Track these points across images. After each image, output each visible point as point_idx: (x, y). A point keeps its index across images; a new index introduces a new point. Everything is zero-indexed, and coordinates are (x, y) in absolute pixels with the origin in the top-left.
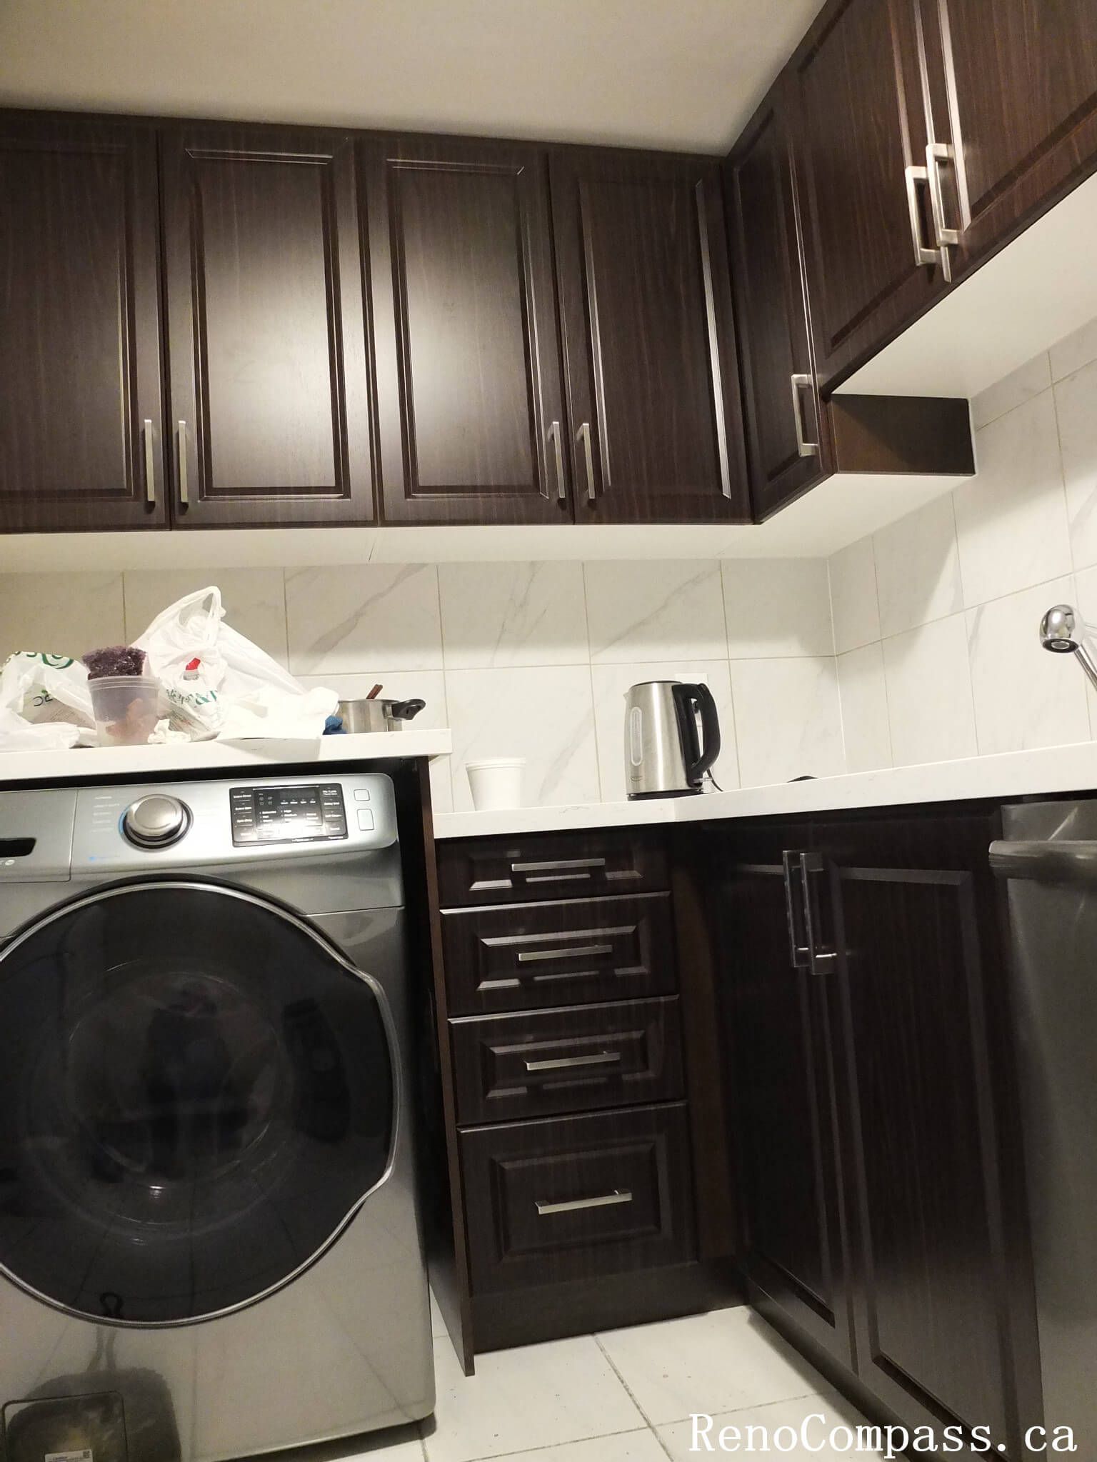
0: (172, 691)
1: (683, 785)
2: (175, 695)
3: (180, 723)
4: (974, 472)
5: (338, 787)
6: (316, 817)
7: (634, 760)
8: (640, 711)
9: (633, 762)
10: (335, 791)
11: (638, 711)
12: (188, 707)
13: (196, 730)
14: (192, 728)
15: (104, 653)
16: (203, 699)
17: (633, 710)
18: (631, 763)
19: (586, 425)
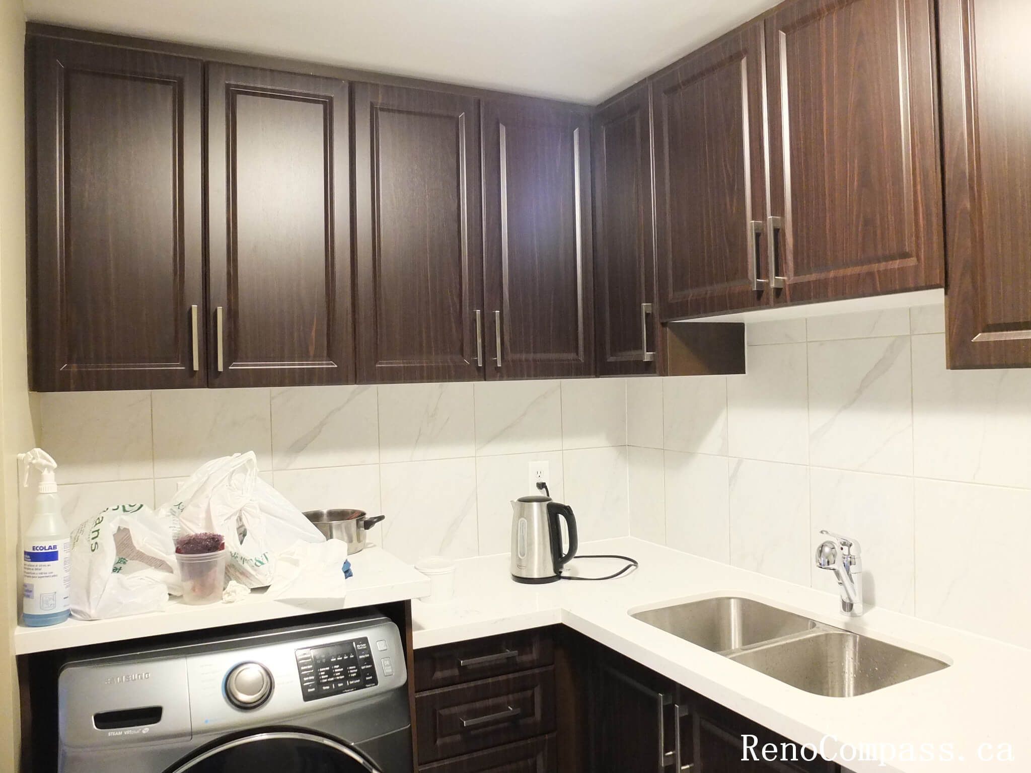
0: (235, 554)
1: (551, 573)
2: (237, 557)
3: (239, 575)
4: (744, 373)
5: (365, 640)
6: (355, 669)
7: (521, 554)
8: (526, 521)
9: (519, 556)
10: (365, 645)
11: (524, 521)
12: (247, 566)
13: (252, 582)
14: (250, 581)
15: (194, 539)
16: (260, 562)
17: (520, 520)
18: (517, 555)
19: (497, 312)
